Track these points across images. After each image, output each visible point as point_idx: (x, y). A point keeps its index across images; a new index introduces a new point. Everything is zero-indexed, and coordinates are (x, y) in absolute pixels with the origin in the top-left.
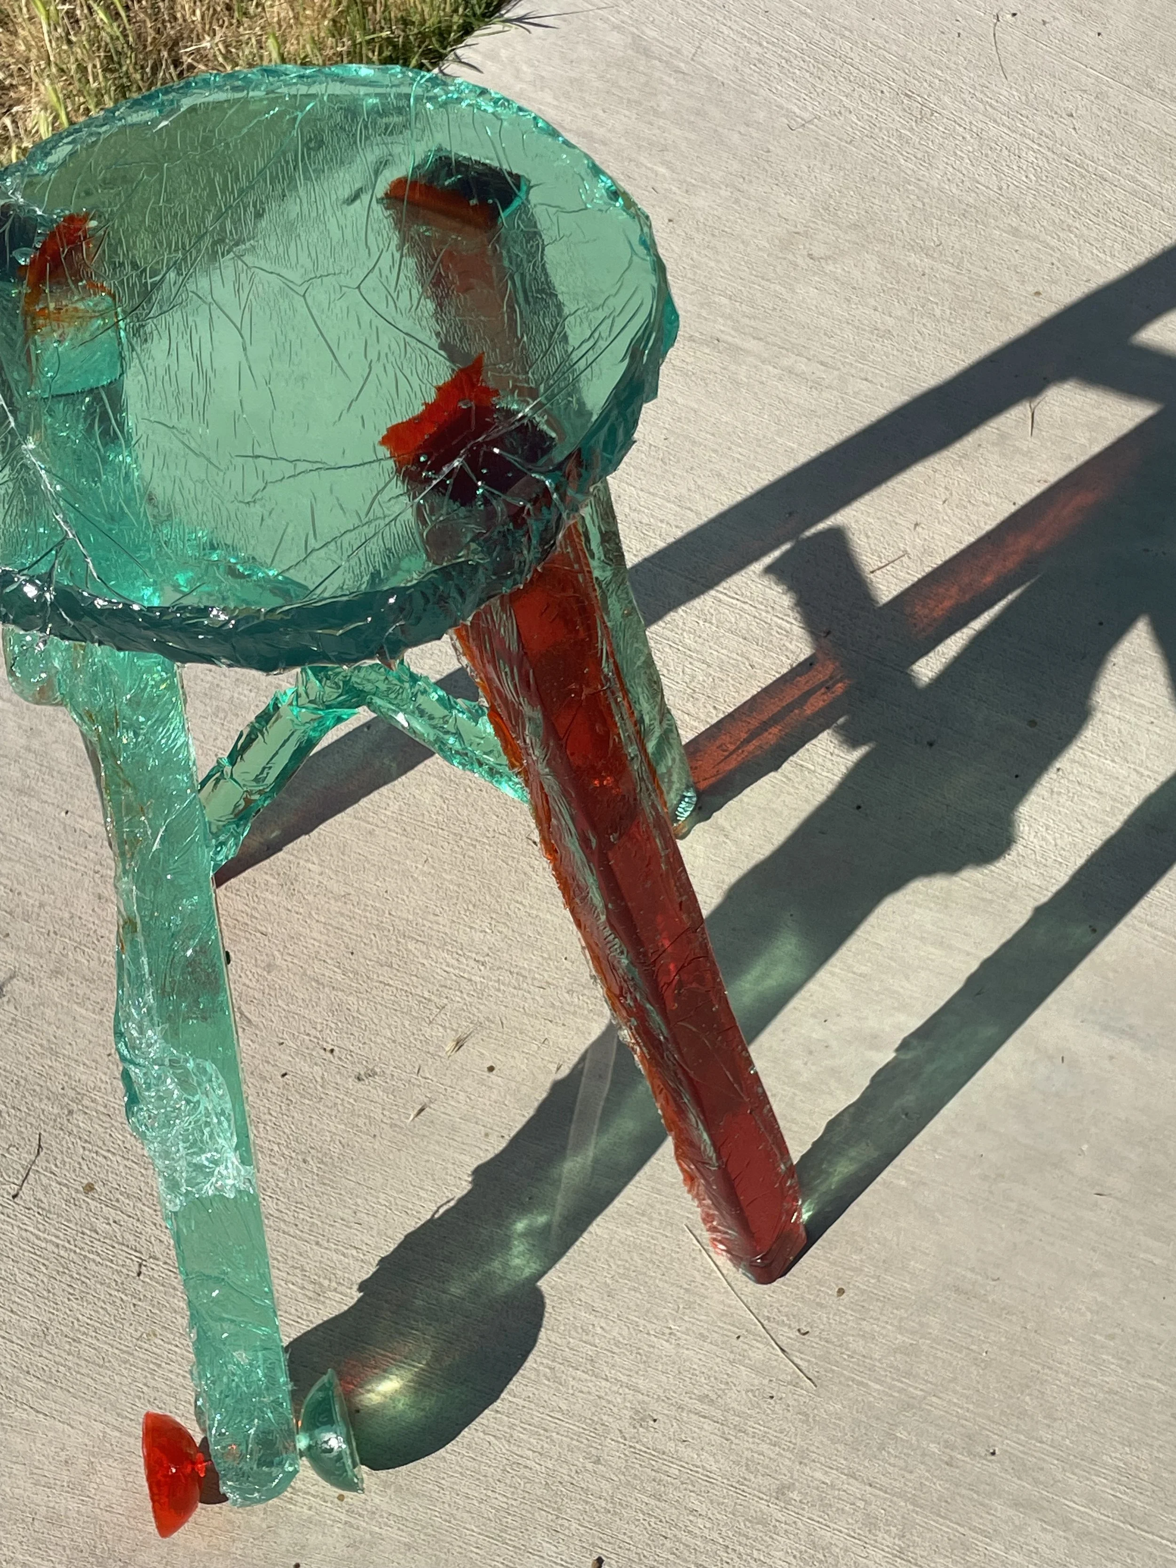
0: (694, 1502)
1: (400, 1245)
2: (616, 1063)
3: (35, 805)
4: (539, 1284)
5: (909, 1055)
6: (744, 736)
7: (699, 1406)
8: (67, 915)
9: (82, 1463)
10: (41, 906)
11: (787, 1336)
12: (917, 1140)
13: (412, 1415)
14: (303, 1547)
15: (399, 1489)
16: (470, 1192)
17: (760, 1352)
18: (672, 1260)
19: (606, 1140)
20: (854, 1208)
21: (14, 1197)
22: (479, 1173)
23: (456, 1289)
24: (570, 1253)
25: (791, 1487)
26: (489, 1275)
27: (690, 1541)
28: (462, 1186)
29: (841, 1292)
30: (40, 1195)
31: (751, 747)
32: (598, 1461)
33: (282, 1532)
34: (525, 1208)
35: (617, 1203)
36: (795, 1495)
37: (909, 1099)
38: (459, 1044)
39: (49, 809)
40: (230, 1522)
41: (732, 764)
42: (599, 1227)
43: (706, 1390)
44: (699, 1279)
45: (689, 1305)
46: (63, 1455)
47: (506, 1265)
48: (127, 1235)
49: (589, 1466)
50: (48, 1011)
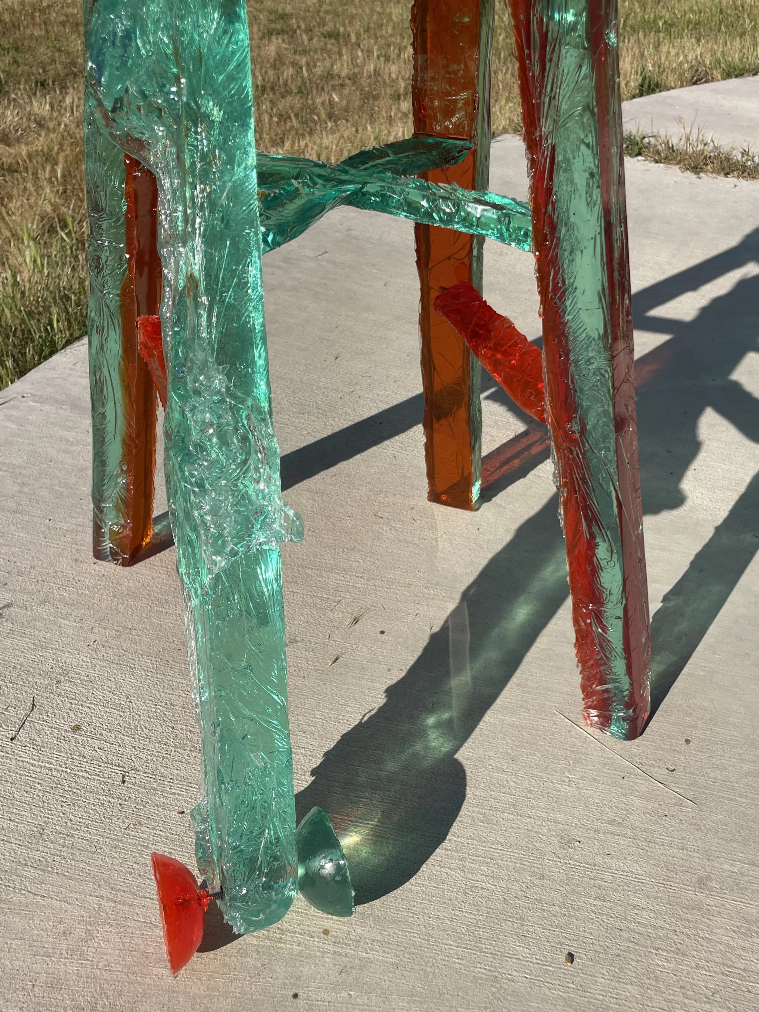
0: (634, 900)
1: (339, 742)
2: (471, 624)
3: (26, 518)
4: (456, 756)
5: (672, 604)
6: (498, 465)
7: (612, 829)
8: (51, 571)
9: (80, 931)
10: (32, 567)
11: (661, 773)
12: (699, 648)
13: (375, 860)
14: (298, 979)
15: (377, 919)
16: (385, 704)
17: (643, 786)
18: (553, 734)
19: (479, 664)
20: (673, 690)
21: (12, 739)
22: (390, 691)
23: (391, 766)
24: (473, 736)
25: (708, 878)
26: (415, 755)
27: (642, 930)
28: (381, 700)
29: (688, 741)
30: (34, 736)
31: (505, 468)
32: (542, 877)
33: (277, 968)
34: (432, 710)
35: (499, 702)
36: (714, 884)
37: (683, 626)
38: (356, 621)
39: (36, 519)
40: (225, 965)
41: (496, 476)
42: (490, 717)
43: (611, 815)
44: (578, 743)
45: (577, 761)
46: (61, 928)
47: (427, 748)
48: (111, 757)
49: (537, 882)
50: (38, 624)
